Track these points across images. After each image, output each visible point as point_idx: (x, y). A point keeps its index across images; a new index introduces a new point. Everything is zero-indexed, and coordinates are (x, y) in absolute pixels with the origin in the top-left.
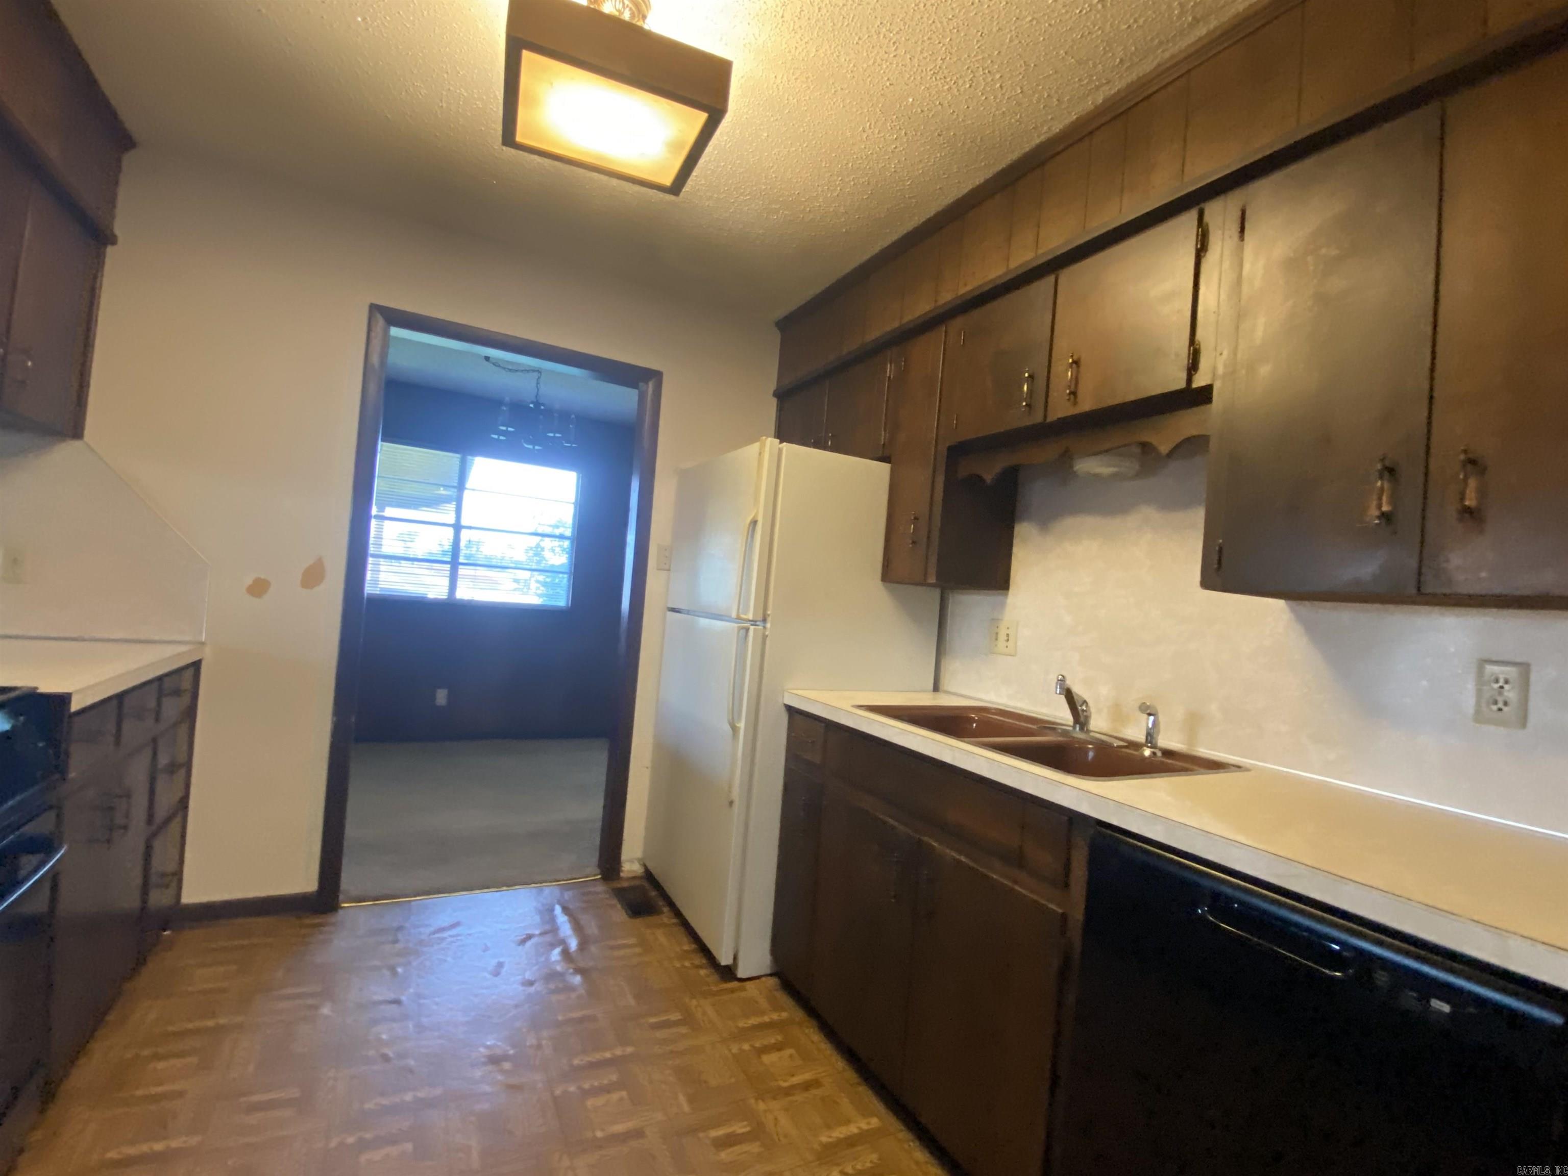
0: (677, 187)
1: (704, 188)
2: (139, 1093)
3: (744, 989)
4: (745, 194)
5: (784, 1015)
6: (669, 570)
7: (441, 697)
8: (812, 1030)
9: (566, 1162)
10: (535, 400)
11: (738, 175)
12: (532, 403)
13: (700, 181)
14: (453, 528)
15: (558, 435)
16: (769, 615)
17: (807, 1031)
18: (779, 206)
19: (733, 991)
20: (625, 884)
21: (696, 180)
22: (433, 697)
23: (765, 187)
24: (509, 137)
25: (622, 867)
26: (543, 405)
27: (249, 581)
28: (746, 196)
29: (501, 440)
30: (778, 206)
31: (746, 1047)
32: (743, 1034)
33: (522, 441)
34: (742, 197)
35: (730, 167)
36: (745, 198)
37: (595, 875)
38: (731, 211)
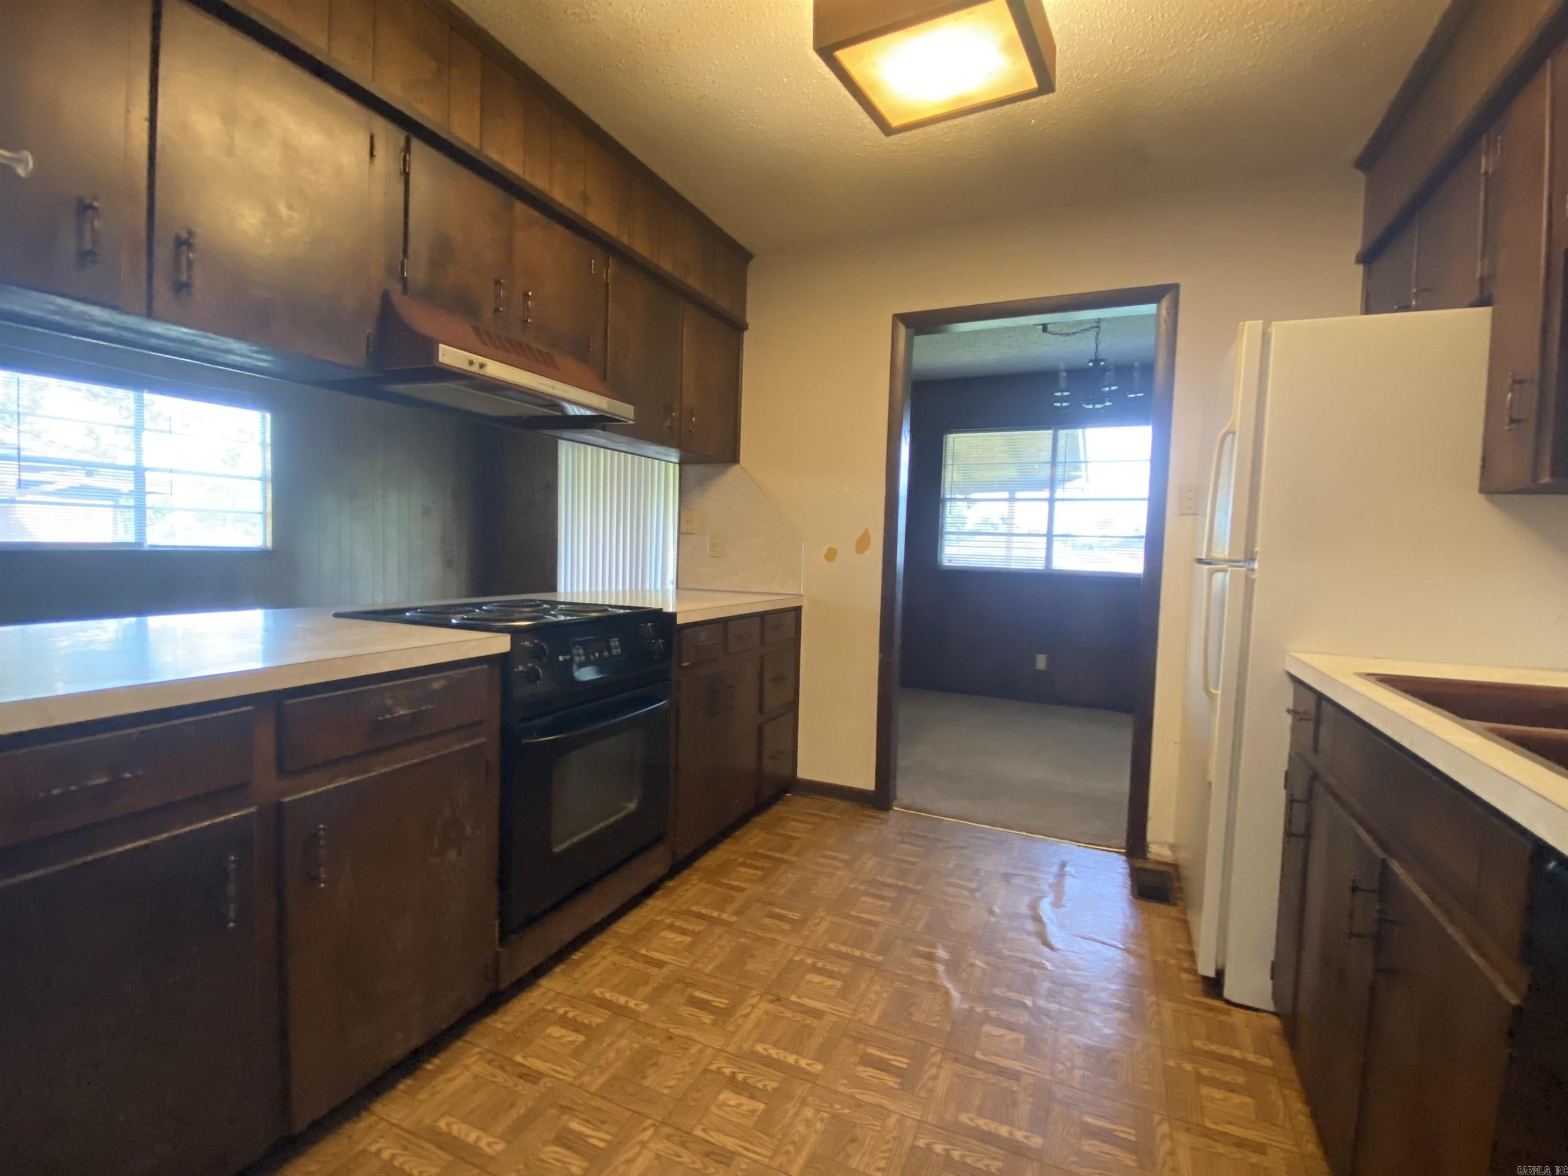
0: (1046, 83)
1: (1147, 56)
2: (725, 881)
3: (1227, 1013)
4: (1199, 34)
5: (1267, 1062)
6: (1195, 514)
7: (1041, 662)
8: (1294, 1094)
9: (937, 1059)
10: (1093, 358)
11: (1175, 18)
12: (1091, 361)
13: (1137, 52)
14: (1048, 502)
15: (1113, 388)
16: (1257, 552)
17: (1287, 1092)
18: (1253, 21)
19: (1210, 1009)
20: (1149, 866)
21: (1132, 53)
22: (1033, 662)
23: (1218, 12)
24: (886, 129)
25: (1149, 847)
26: (1102, 360)
27: (825, 550)
28: (1202, 34)
29: (1064, 407)
30: (1252, 23)
31: (1188, 1067)
32: (1194, 1054)
33: (1082, 402)
34: (1198, 40)
35: (1160, 16)
36: (1203, 39)
37: (1120, 848)
38: (1195, 62)
